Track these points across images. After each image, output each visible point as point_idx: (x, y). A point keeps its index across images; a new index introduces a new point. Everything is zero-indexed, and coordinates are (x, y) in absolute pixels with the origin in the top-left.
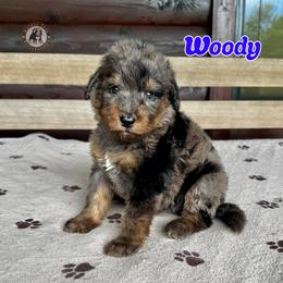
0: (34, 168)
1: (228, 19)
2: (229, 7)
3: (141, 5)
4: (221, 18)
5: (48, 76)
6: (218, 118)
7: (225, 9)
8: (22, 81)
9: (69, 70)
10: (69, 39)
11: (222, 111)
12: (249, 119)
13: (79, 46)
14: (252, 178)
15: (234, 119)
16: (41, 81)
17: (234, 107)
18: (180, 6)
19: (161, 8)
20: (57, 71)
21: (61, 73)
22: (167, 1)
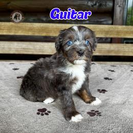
1: (121, 11)
2: (121, 5)
3: (84, 5)
4: (118, 10)
5: (47, 32)
6: (118, 51)
7: (119, 6)
8: (37, 34)
9: (55, 30)
12: (131, 52)
15: (125, 52)
17: (125, 47)
18: (100, 5)
19: (92, 6)
20: (51, 31)
21: (53, 31)
22: (94, 3)
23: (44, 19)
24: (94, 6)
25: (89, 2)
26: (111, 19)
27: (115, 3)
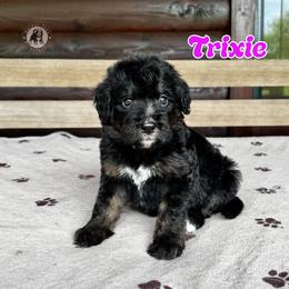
0: (55, 161)
1: (247, 24)
2: (248, 12)
3: (163, 13)
4: (240, 22)
5: (71, 80)
7: (243, 14)
8: (48, 84)
9: (90, 73)
10: (95, 46)
11: (235, 110)
12: (261, 116)
13: (103, 52)
14: (258, 169)
15: (247, 117)
16: (65, 84)
17: (247, 106)
18: (200, 13)
19: (182, 15)
20: (80, 75)
21: (84, 77)
22: (186, 8)
23: (71, 47)
24: (186, 16)
25: (174, 7)
27: (233, 6)
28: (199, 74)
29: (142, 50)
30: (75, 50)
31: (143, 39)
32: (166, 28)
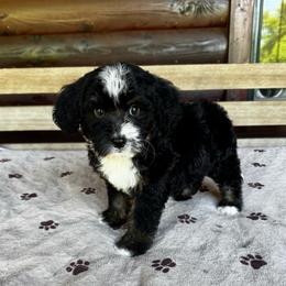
1: (245, 20)
2: (246, 8)
3: (164, 11)
7: (242, 10)
18: (200, 10)
19: (182, 13)
22: (187, 6)
23: (81, 48)
24: (187, 14)
25: (175, 5)
26: (224, 39)
27: (233, 2)
28: (194, 78)
29: (145, 48)
30: (85, 50)
31: (146, 37)
32: (168, 25)
